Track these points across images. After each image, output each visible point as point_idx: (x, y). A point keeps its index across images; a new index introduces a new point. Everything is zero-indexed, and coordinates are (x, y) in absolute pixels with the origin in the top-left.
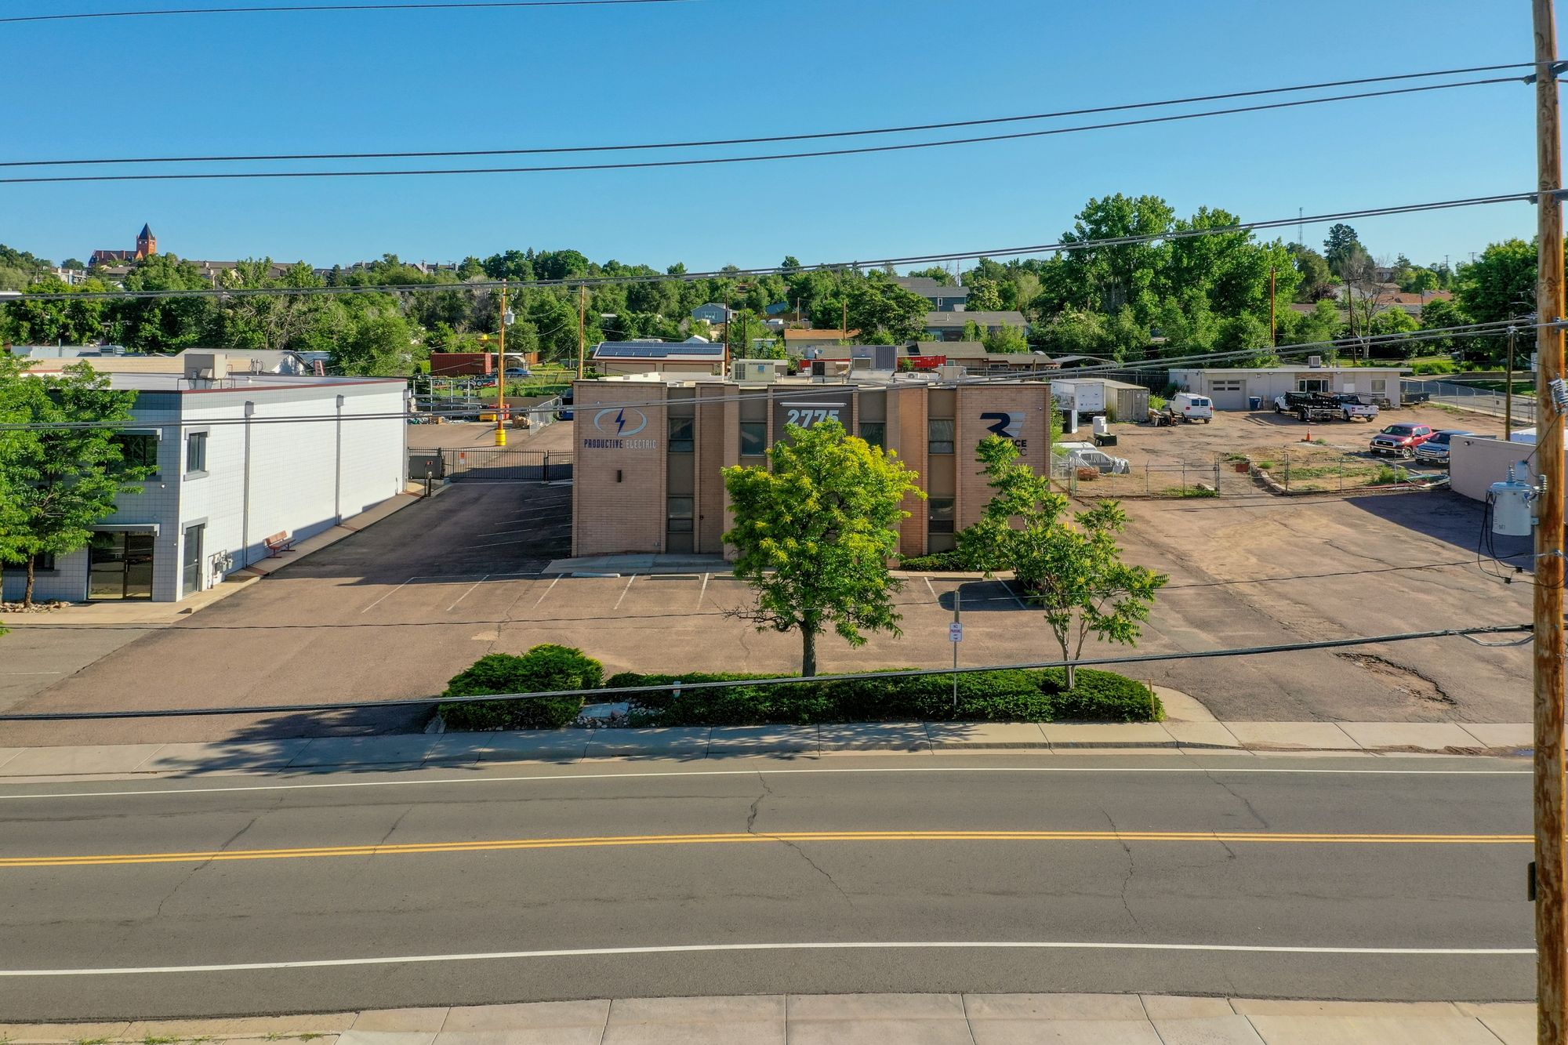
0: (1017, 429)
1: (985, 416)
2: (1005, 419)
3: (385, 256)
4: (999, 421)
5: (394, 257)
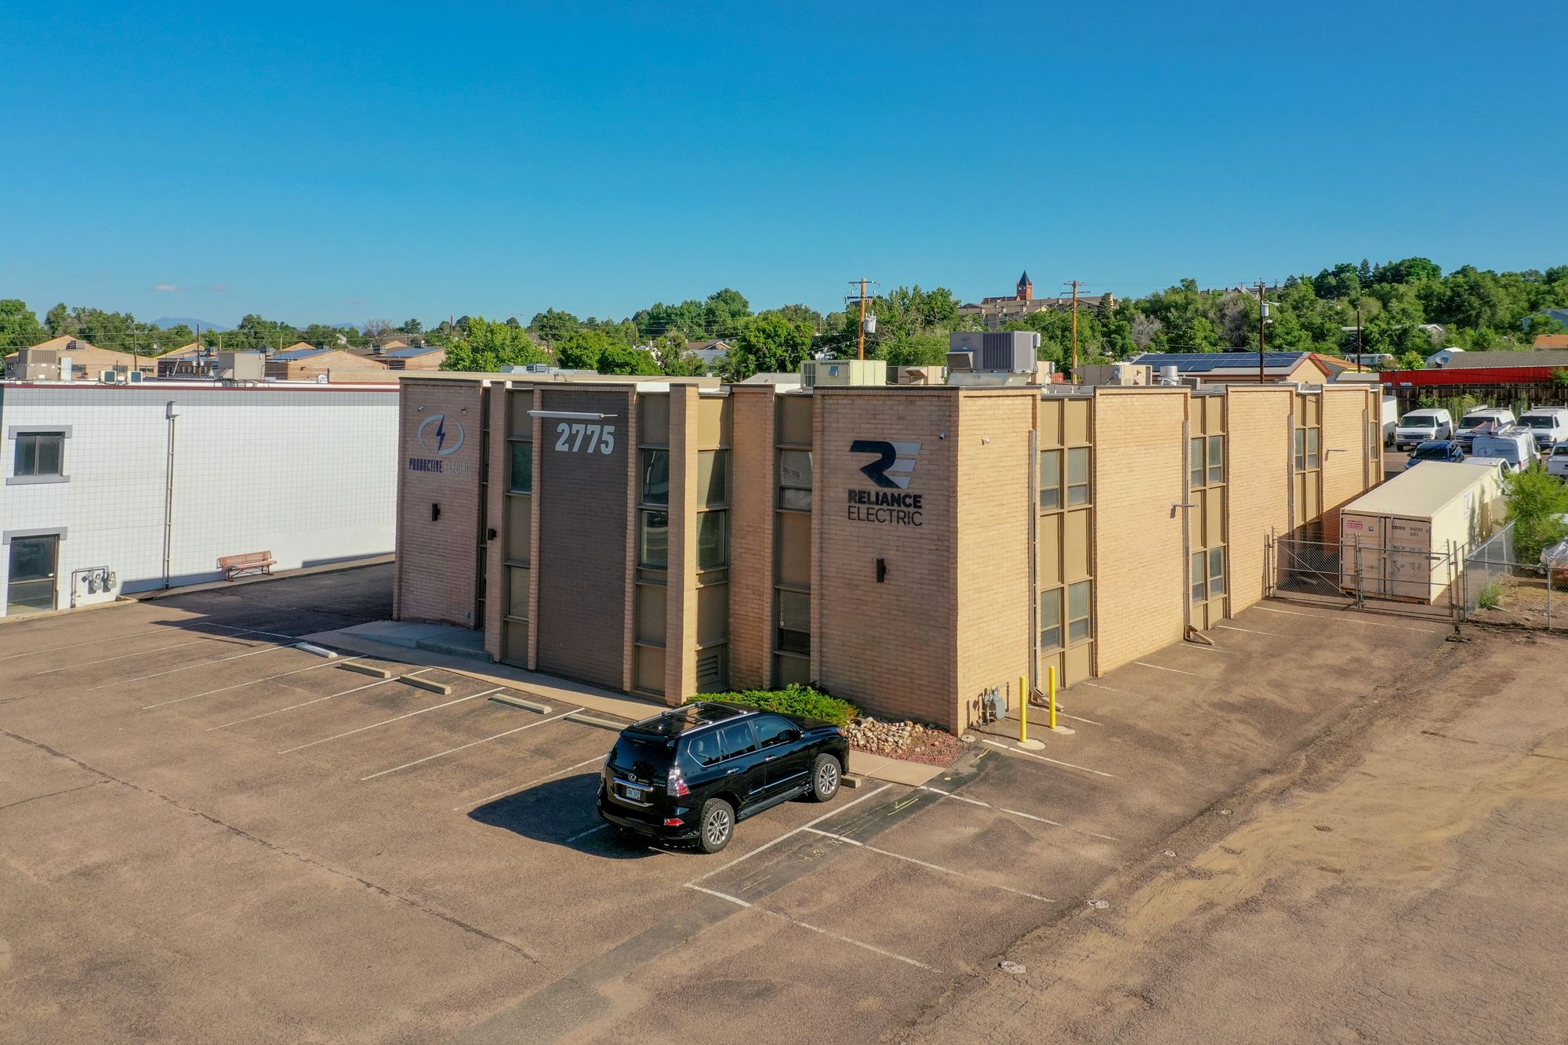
0: (907, 474)
1: (859, 446)
2: (888, 453)
3: (1182, 281)
4: (878, 456)
5: (1193, 282)
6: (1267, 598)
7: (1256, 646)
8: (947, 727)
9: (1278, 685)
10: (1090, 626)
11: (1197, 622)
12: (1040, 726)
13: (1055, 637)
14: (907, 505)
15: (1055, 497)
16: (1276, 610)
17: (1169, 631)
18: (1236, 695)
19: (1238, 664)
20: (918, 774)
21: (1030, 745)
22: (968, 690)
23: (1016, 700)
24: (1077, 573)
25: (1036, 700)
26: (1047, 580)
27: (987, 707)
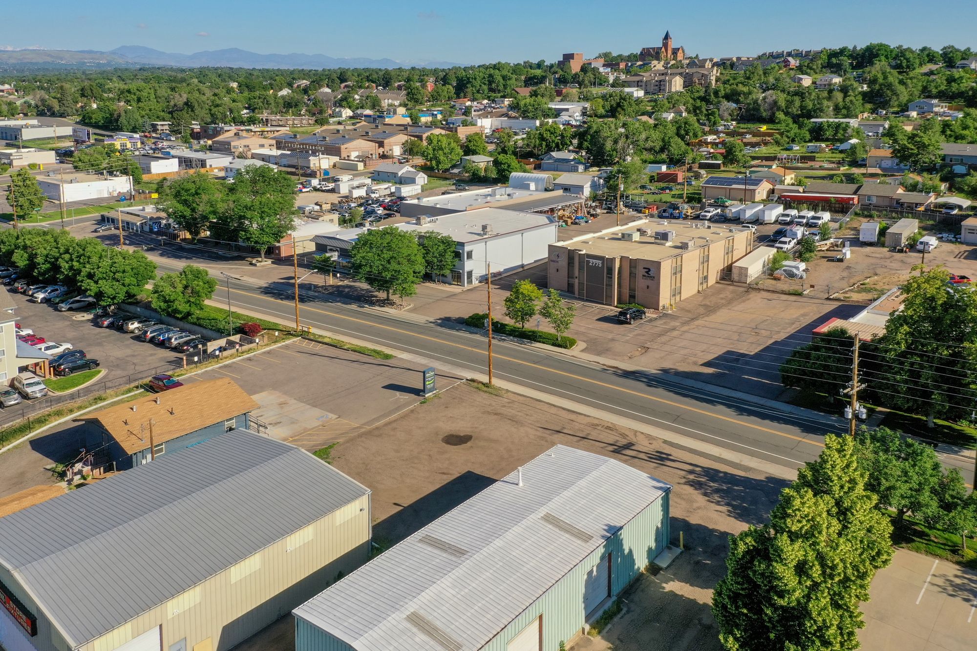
6: (717, 283)
7: (710, 294)
8: (658, 310)
9: (710, 301)
10: (680, 293)
11: (700, 289)
12: (671, 309)
13: (674, 295)
14: (652, 278)
15: (675, 273)
16: (718, 285)
17: (695, 291)
18: (703, 303)
19: (705, 297)
20: (655, 316)
21: (670, 312)
22: (661, 304)
23: (667, 305)
24: (678, 285)
25: (671, 305)
26: (673, 287)
27: (664, 307)
